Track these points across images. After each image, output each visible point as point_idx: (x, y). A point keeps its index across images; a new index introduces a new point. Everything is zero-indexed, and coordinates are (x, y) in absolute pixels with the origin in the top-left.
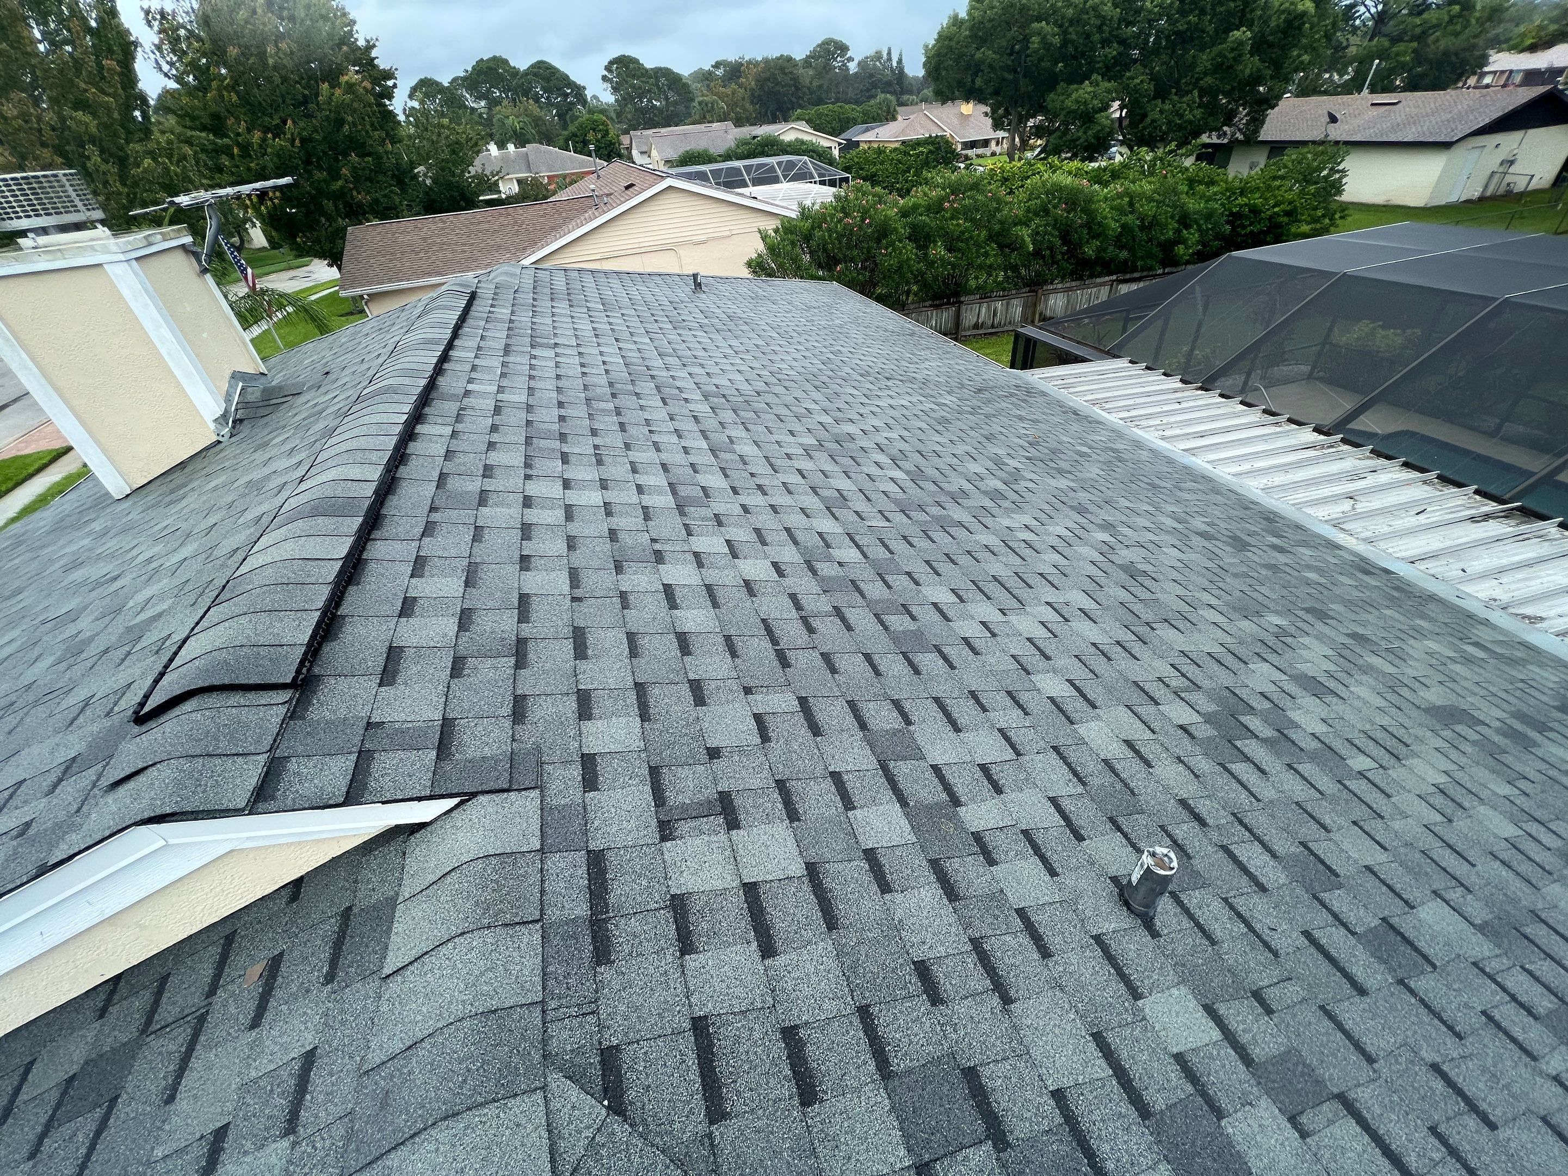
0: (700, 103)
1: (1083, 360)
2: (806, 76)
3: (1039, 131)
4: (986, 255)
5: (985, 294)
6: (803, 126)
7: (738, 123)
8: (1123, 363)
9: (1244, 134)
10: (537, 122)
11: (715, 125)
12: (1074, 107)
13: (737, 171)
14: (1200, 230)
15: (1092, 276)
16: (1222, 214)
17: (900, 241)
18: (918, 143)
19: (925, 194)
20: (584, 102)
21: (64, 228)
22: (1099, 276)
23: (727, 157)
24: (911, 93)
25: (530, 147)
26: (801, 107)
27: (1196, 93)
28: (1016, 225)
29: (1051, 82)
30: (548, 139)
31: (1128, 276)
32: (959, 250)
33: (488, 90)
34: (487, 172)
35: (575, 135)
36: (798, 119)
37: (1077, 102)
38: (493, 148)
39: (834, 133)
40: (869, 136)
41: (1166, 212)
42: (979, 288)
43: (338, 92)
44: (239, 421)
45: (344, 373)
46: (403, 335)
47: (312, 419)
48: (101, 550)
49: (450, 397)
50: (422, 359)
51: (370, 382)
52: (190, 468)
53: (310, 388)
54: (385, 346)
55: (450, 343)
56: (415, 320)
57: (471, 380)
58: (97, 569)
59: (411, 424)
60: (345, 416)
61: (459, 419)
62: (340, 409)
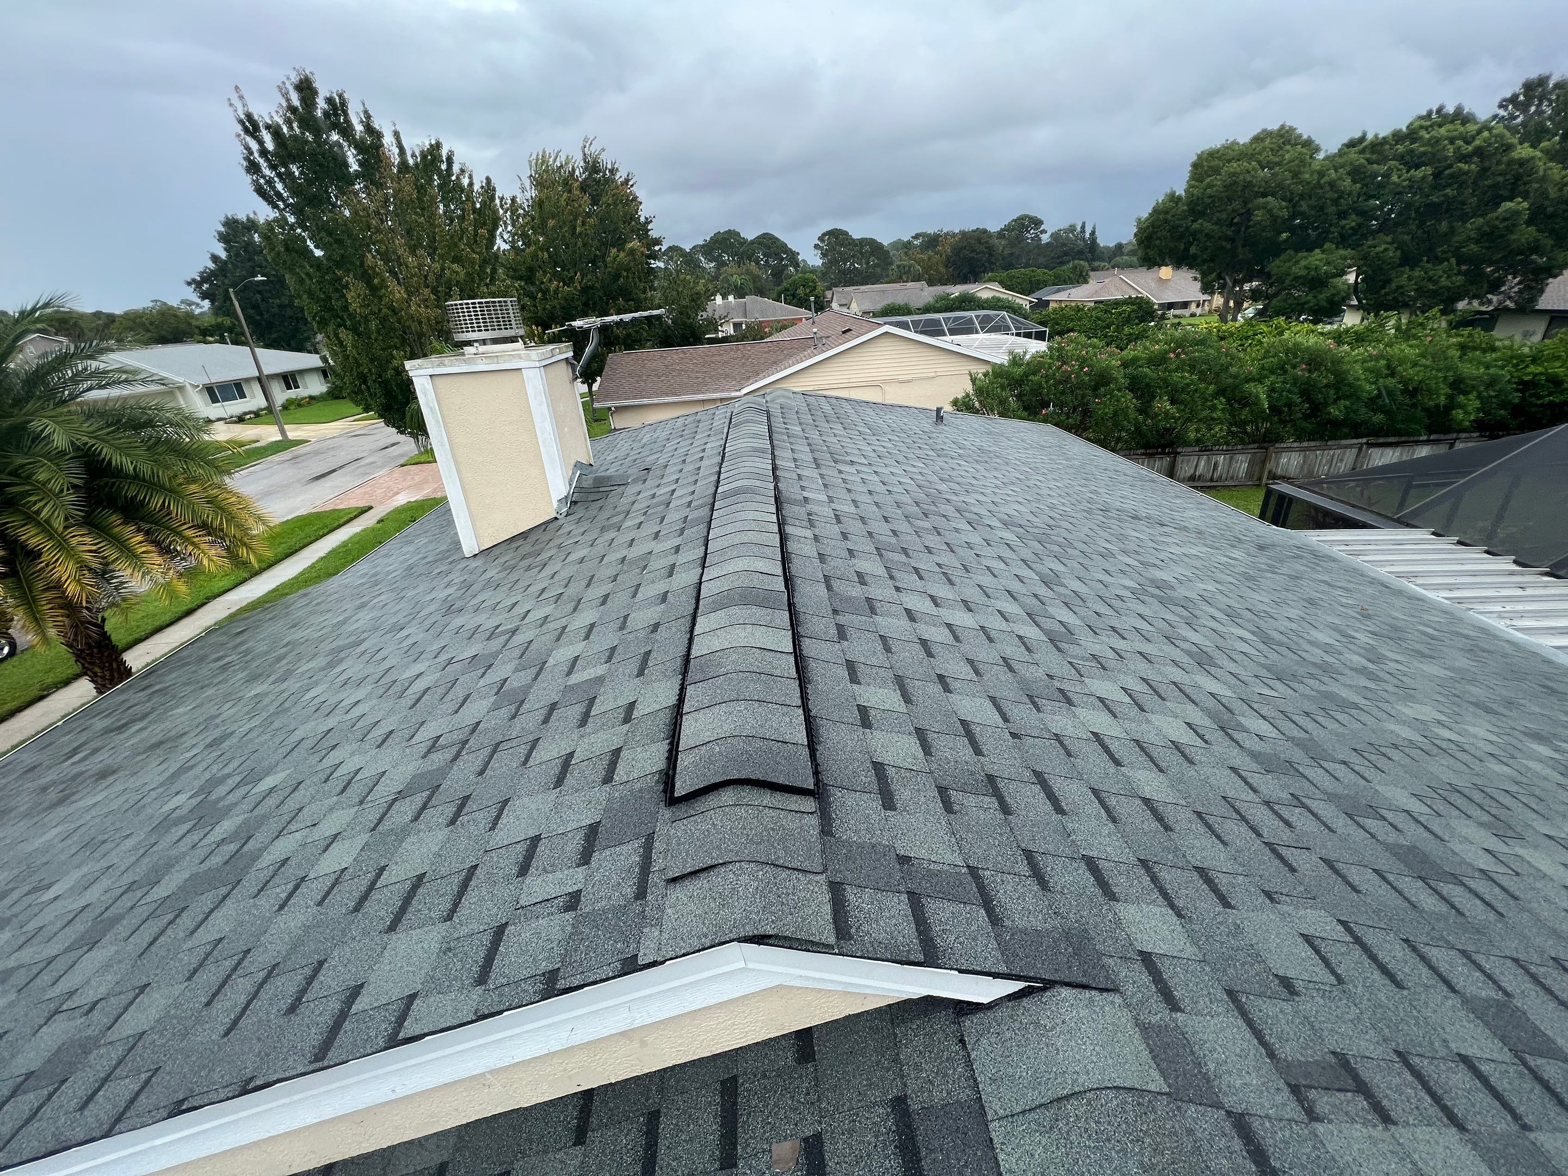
0: (898, 266)
1: (1364, 526)
2: (1000, 244)
3: (1255, 296)
4: (1213, 408)
5: (1204, 447)
6: (996, 286)
7: (931, 283)
8: (1423, 534)
9: (1516, 303)
10: (756, 279)
11: (910, 284)
12: (1304, 273)
13: (937, 322)
14: (1479, 397)
15: (1334, 437)
16: (1509, 382)
17: (1119, 390)
18: (1117, 303)
19: (1146, 348)
20: (796, 265)
21: (496, 341)
22: (1346, 437)
23: (927, 309)
24: (1103, 260)
25: (748, 298)
26: (992, 270)
27: (1453, 261)
28: (1247, 382)
29: (1276, 249)
30: (761, 292)
31: (1381, 440)
32: (1182, 402)
33: (720, 255)
34: (716, 316)
35: (787, 290)
36: (990, 280)
37: (1306, 268)
38: (719, 299)
39: (1027, 293)
40: (1062, 296)
41: (1436, 377)
42: (1198, 441)
43: (622, 255)
44: (574, 503)
45: (668, 471)
46: (722, 442)
47: (659, 509)
48: (475, 601)
49: (794, 502)
50: (760, 465)
51: (718, 482)
52: (532, 538)
53: (635, 481)
54: (704, 450)
55: (773, 453)
56: (725, 430)
57: (803, 488)
58: (481, 619)
59: (781, 524)
60: (712, 510)
61: (812, 524)
62: (690, 502)
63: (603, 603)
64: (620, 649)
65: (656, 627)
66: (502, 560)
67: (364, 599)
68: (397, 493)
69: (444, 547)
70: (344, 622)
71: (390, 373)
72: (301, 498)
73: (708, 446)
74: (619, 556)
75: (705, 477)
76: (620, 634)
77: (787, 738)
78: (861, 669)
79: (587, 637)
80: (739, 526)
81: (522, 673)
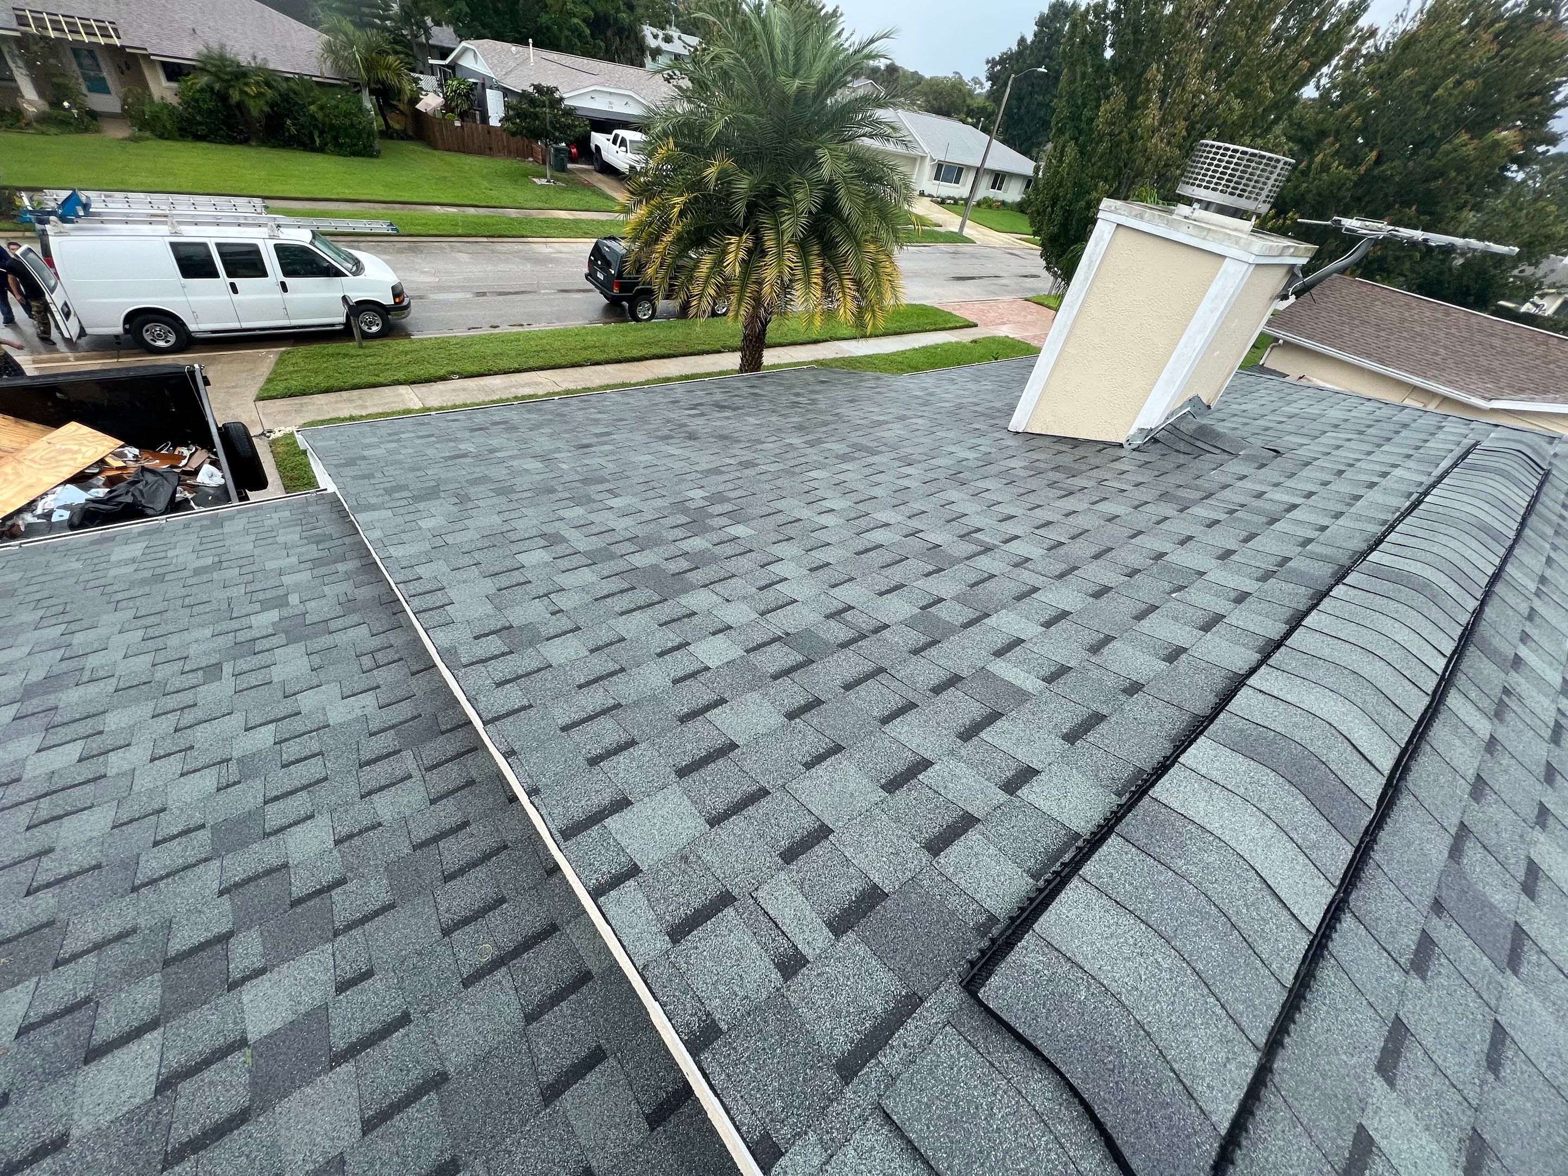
34: (1545, 280)
43: (1472, 145)
44: (1155, 440)
45: (1306, 472)
46: (1428, 481)
47: (1256, 518)
48: (982, 484)
49: (1492, 654)
50: (1474, 558)
51: (1379, 542)
52: (1079, 452)
53: (1249, 458)
54: (1384, 475)
55: (1511, 549)
56: (1445, 464)
57: (1525, 638)
58: (970, 507)
59: (1446, 682)
60: (1340, 578)
61: (1499, 713)
62: (1310, 541)
63: (1097, 595)
64: (1070, 678)
65: (1134, 688)
66: (1035, 456)
67: (909, 413)
68: (1004, 323)
69: (998, 405)
70: (880, 423)
71: (1082, 203)
72: (936, 290)
73: (1397, 472)
74: (1159, 546)
75: (1359, 517)
76: (1086, 654)
77: (1200, 1089)
78: (1412, 1055)
79: (1048, 624)
80: (1366, 638)
81: (958, 607)
